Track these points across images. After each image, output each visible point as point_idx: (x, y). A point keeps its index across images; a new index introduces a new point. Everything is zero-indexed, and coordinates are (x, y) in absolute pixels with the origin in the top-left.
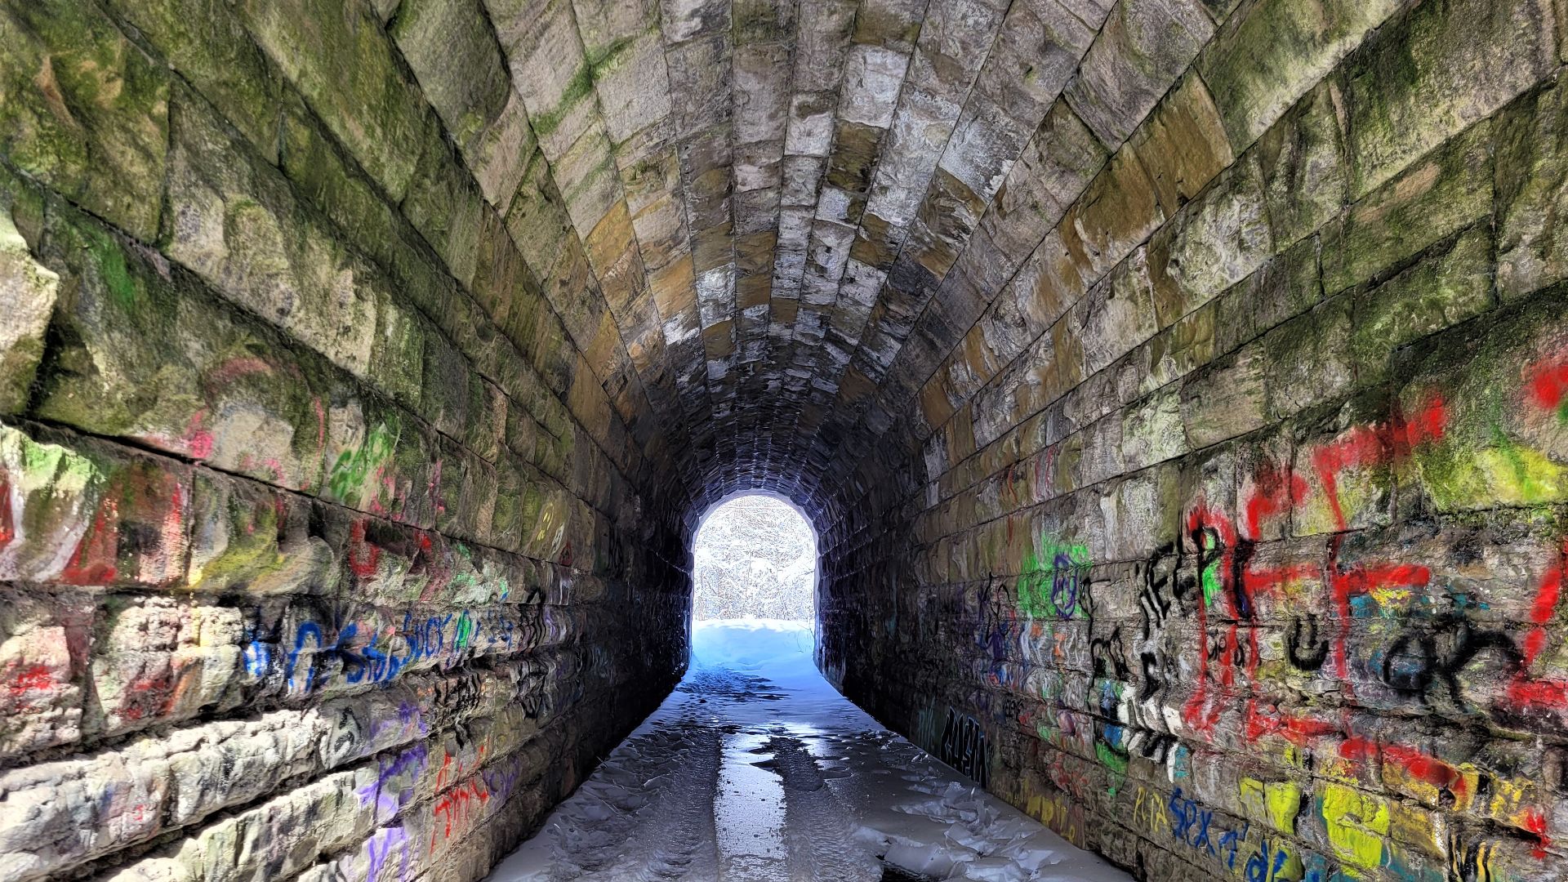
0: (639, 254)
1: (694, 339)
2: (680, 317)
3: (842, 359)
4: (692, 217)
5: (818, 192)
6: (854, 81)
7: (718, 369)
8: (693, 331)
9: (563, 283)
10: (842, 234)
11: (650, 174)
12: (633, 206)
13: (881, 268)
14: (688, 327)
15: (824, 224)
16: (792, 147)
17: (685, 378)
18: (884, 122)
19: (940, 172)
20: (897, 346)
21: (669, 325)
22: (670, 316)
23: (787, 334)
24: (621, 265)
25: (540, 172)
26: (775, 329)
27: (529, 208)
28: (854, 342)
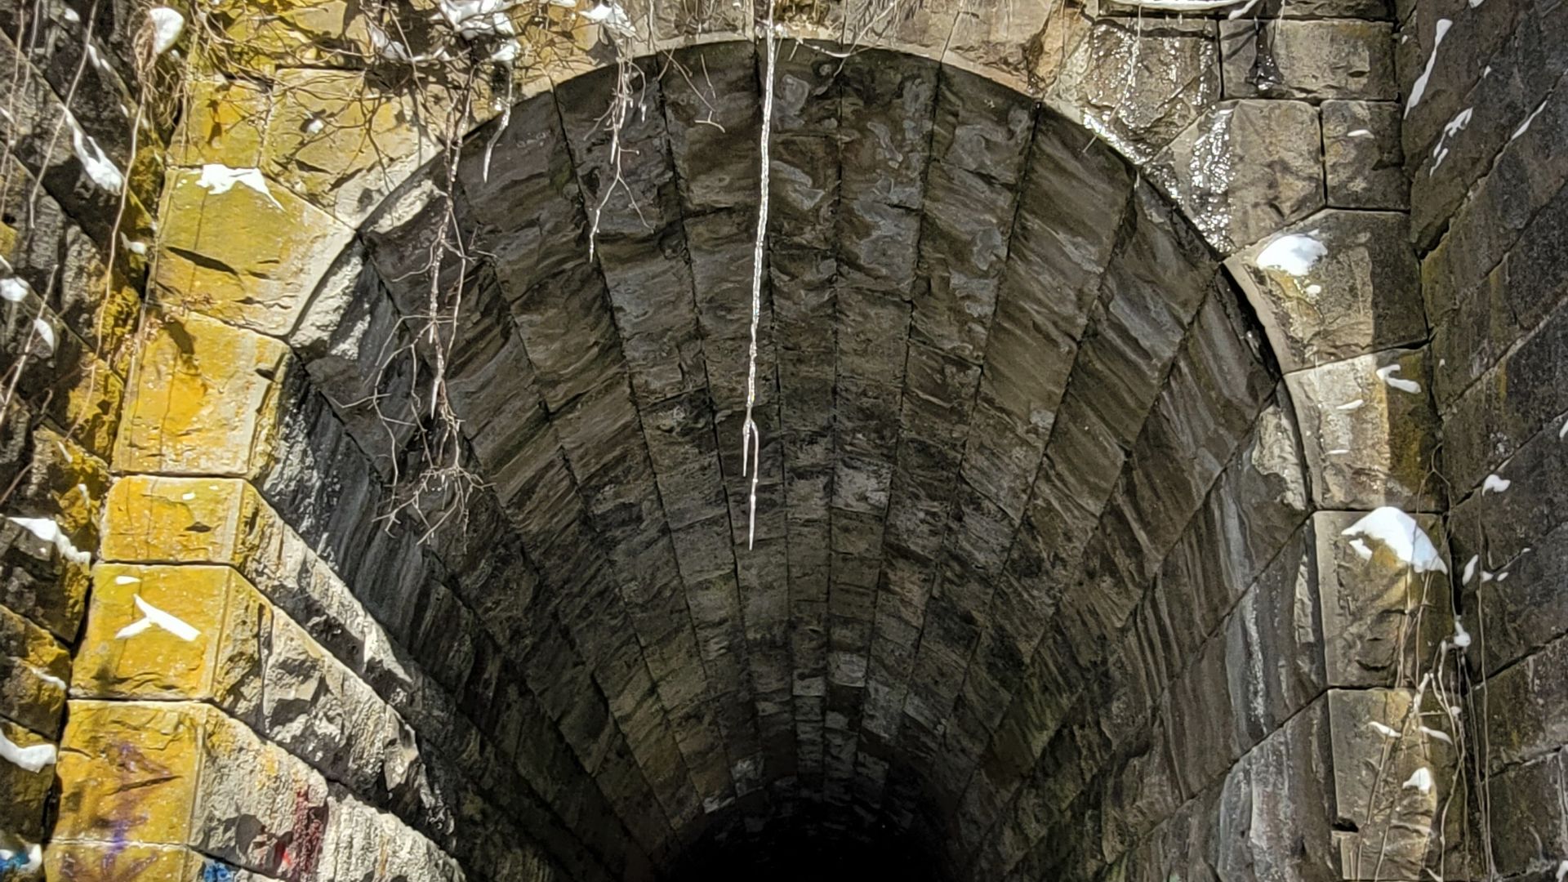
0: (682, 761)
1: (730, 805)
2: (717, 792)
3: (870, 818)
4: (724, 732)
5: (823, 713)
6: (834, 666)
7: (754, 825)
8: (729, 801)
9: (626, 799)
10: (847, 738)
11: (693, 721)
12: (678, 738)
13: (884, 759)
14: (722, 798)
15: (831, 730)
16: (797, 691)
17: (723, 835)
18: (860, 684)
19: (904, 715)
20: (911, 816)
21: (708, 800)
22: (707, 795)
23: (817, 797)
24: (668, 773)
25: (618, 742)
26: (805, 793)
27: (610, 765)
28: (877, 806)
